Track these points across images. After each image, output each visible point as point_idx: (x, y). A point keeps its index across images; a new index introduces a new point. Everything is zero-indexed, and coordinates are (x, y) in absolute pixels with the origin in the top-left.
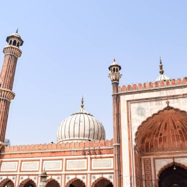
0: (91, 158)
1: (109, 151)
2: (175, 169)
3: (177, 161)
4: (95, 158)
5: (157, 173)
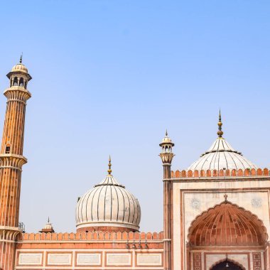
0: (136, 253)
1: (157, 245)
2: (227, 266)
3: (231, 257)
4: (141, 252)
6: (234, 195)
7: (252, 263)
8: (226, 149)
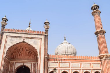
2: (23, 67)
3: (25, 64)
5: (15, 69)
6: (27, 39)
7: (32, 67)
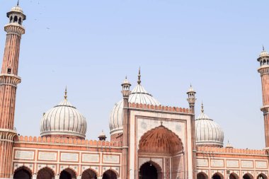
0: (103, 154)
1: (117, 150)
2: (151, 165)
4: (107, 154)
6: (166, 122)
7: (164, 164)
8: (142, 92)
